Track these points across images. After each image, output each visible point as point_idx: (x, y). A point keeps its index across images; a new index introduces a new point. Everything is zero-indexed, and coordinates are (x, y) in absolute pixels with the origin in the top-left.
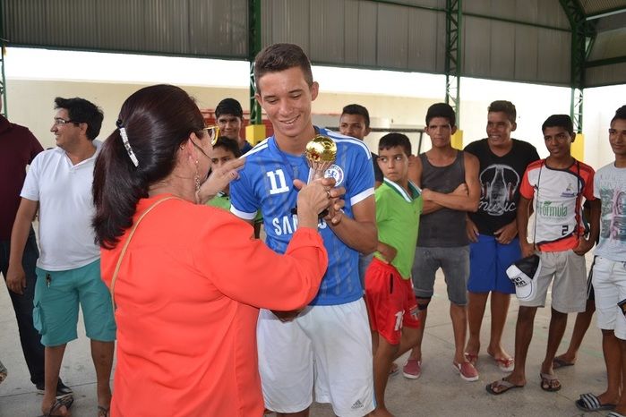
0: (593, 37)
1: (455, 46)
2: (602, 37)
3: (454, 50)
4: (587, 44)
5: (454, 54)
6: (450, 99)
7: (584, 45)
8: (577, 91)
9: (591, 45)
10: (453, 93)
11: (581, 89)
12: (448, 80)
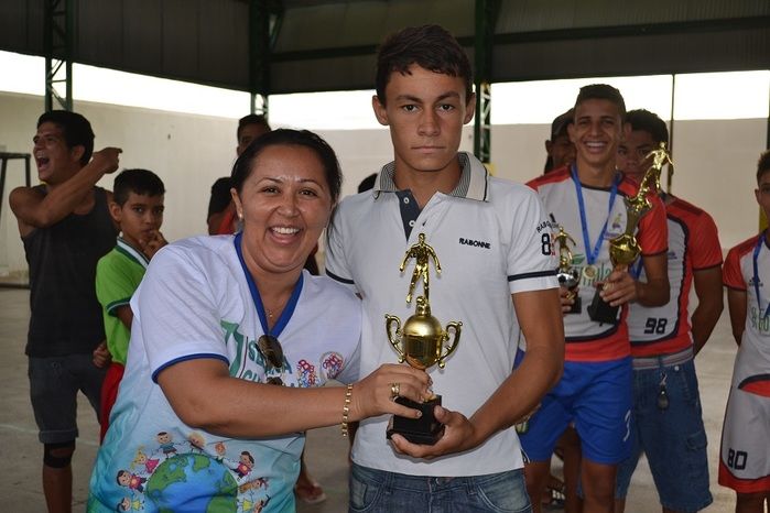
0: (280, 15)
1: (61, 7)
2: (294, 16)
3: (60, 13)
4: (272, 24)
5: (60, 21)
6: (54, 100)
7: (268, 25)
8: (259, 99)
9: (278, 28)
10: (60, 90)
11: (265, 95)
12: (49, 67)
